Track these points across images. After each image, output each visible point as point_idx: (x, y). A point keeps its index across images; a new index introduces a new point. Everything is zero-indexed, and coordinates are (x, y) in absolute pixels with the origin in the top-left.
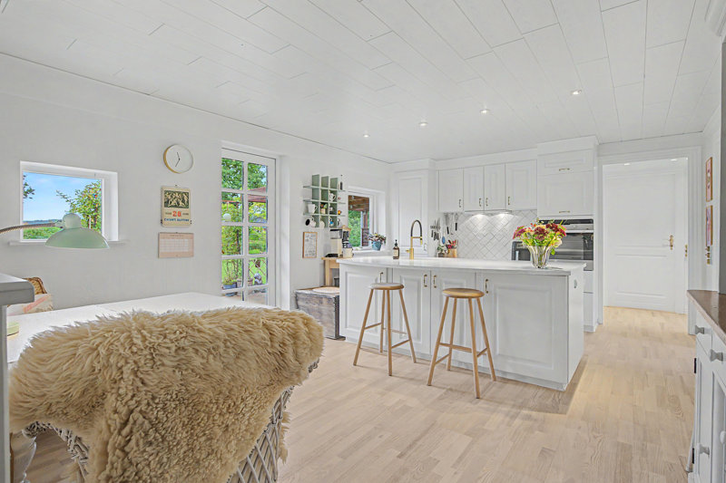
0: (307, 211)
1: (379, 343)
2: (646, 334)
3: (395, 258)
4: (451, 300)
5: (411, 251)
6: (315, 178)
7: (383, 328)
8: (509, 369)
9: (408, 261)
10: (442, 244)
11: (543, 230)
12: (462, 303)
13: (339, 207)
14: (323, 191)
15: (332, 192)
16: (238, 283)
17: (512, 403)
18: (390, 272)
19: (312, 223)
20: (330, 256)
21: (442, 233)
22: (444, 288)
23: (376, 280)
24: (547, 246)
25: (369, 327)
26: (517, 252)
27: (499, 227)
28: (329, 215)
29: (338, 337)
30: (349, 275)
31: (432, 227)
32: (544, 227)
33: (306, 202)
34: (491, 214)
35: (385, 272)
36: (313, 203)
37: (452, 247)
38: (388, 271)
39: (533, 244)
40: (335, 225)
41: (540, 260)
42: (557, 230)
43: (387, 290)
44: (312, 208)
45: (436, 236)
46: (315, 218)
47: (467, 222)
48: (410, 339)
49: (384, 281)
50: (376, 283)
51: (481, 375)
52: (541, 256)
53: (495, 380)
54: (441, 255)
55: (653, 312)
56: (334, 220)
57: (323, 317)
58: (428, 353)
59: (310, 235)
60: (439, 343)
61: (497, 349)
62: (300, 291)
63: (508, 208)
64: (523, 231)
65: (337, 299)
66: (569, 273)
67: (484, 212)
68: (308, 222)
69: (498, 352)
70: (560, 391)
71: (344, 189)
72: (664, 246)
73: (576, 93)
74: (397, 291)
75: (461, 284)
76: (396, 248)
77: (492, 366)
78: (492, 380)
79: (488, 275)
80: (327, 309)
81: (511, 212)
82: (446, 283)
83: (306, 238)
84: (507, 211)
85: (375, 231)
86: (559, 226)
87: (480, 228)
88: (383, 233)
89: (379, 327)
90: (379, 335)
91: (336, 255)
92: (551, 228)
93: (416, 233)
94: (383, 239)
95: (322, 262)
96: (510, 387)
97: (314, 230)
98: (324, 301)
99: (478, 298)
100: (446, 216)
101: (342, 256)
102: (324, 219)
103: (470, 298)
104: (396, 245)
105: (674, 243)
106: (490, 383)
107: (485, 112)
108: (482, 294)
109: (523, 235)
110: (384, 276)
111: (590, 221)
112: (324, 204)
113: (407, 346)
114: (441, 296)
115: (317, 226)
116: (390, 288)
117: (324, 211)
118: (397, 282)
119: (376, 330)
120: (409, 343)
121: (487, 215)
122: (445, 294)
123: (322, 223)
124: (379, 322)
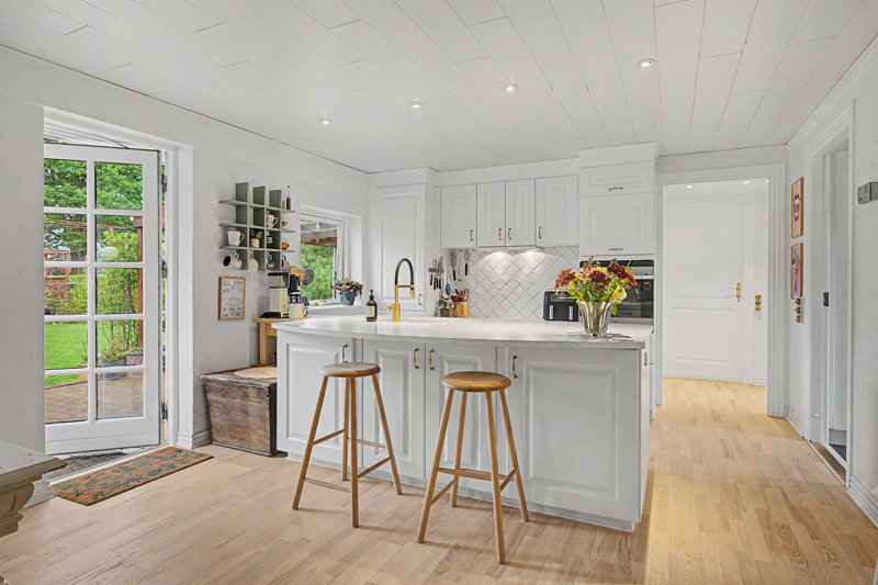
0: (225, 243)
1: (341, 462)
2: (716, 417)
3: (369, 319)
4: (458, 395)
5: (395, 308)
6: (241, 190)
7: (346, 438)
8: (549, 502)
9: (391, 324)
10: (445, 296)
11: (603, 275)
12: (475, 401)
13: (284, 238)
14: (255, 210)
15: (272, 212)
16: (129, 358)
17: (558, 566)
18: (359, 344)
19: (236, 263)
20: (268, 315)
21: (445, 278)
22: (446, 373)
23: (337, 357)
24: (607, 302)
25: (319, 441)
26: (551, 307)
27: (526, 270)
28: (265, 249)
29: (275, 452)
30: (292, 349)
31: (430, 270)
32: (604, 270)
33: (226, 228)
34: (515, 251)
35: (350, 344)
36: (238, 229)
37: (461, 300)
38: (355, 344)
39: (586, 298)
40: (277, 267)
41: (596, 323)
42: (624, 275)
43: (351, 378)
44: (235, 238)
45: (437, 284)
46: (242, 255)
47: (481, 262)
48: (392, 457)
49: (349, 358)
50: (337, 365)
51: (506, 511)
52: (598, 317)
53: (527, 520)
54: (444, 313)
55: (718, 383)
56: (275, 258)
57: (251, 418)
58: (420, 477)
59: (232, 282)
60: (437, 469)
61: (530, 470)
62: (210, 377)
63: (540, 243)
64: (571, 277)
65: (273, 390)
66: (642, 345)
67: (504, 248)
68: (227, 261)
69: (531, 475)
70: (628, 534)
71: (292, 208)
72: (730, 297)
73: (646, 64)
74: (370, 377)
75: (475, 364)
76: (372, 303)
77: (523, 497)
78: (522, 521)
79: (517, 350)
80: (257, 405)
81: (542, 249)
82: (450, 362)
83: (223, 288)
84: (536, 247)
85: (346, 276)
86: (627, 270)
87: (499, 271)
88: (357, 278)
89: (341, 436)
90: (341, 448)
91: (276, 315)
92: (615, 272)
93: (404, 278)
94: (357, 288)
95: (255, 325)
96: (551, 532)
97: (240, 273)
98: (252, 393)
99: (501, 389)
100: (453, 254)
101: (287, 316)
102: (258, 256)
103: (488, 391)
104: (372, 298)
105: (742, 293)
106: (520, 528)
107: (510, 89)
108: (507, 383)
109: (571, 283)
110: (349, 351)
111: (650, 263)
112: (257, 231)
113: (387, 467)
114: (442, 387)
115: (244, 266)
116: (356, 374)
117: (256, 243)
118: (369, 360)
119: (337, 441)
120: (389, 462)
121: (510, 252)
122: (447, 385)
123: (253, 264)
124: (341, 427)
